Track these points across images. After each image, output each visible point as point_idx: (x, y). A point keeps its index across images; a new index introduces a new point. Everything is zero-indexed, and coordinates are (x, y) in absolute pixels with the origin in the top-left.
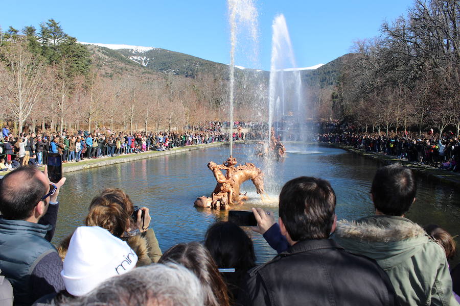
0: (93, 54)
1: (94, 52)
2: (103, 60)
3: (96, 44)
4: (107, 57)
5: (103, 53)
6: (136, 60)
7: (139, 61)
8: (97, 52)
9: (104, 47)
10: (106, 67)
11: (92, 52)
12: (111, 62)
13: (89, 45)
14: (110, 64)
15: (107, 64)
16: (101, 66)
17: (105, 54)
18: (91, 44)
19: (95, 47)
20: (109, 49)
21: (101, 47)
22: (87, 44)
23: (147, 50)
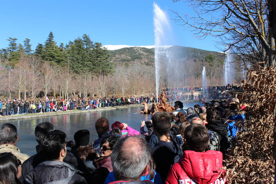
0: (137, 52)
1: (138, 51)
2: (143, 55)
3: (139, 46)
4: (145, 53)
5: (143, 51)
6: (162, 53)
7: (164, 54)
8: (139, 51)
9: (144, 48)
10: (145, 59)
11: (137, 51)
12: (148, 56)
13: (135, 47)
14: (147, 57)
15: (145, 57)
16: (142, 59)
17: (144, 51)
18: (137, 46)
19: (139, 48)
20: (146, 49)
21: (142, 48)
22: (134, 46)
23: (169, 47)
